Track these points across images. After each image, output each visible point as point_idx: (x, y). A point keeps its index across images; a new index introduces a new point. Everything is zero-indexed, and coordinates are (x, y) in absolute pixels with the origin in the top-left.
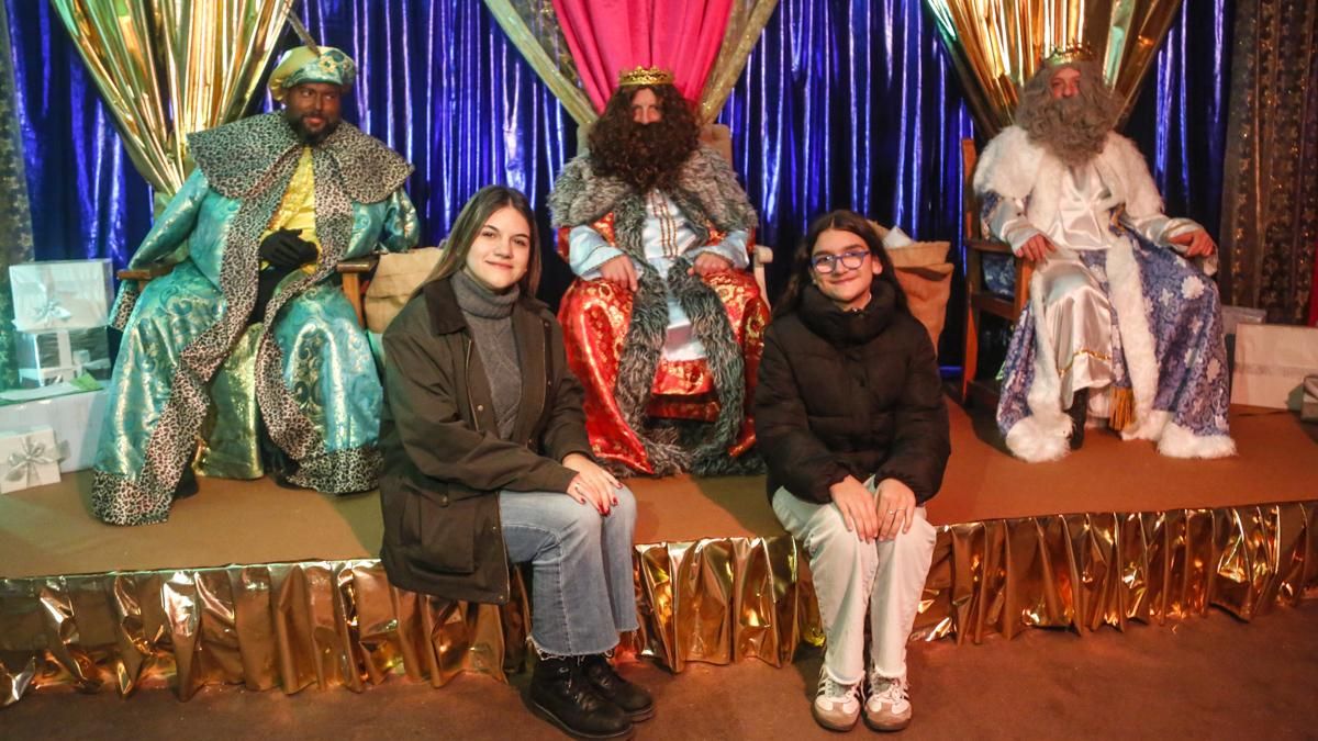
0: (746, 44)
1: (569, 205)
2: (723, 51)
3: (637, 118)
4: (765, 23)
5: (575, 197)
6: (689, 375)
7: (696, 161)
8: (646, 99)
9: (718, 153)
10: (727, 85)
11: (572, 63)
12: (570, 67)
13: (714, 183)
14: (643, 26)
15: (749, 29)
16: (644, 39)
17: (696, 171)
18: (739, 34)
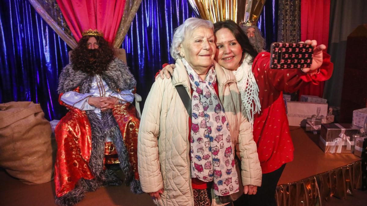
0: (130, 18)
1: (64, 83)
2: (122, 22)
3: (90, 48)
4: (137, 11)
5: (66, 79)
6: (109, 148)
7: (113, 64)
8: (92, 41)
9: (121, 61)
10: (124, 33)
11: (67, 26)
12: (67, 28)
13: (120, 72)
14: (93, 13)
15: (131, 14)
16: (93, 18)
17: (112, 68)
18: (128, 15)
